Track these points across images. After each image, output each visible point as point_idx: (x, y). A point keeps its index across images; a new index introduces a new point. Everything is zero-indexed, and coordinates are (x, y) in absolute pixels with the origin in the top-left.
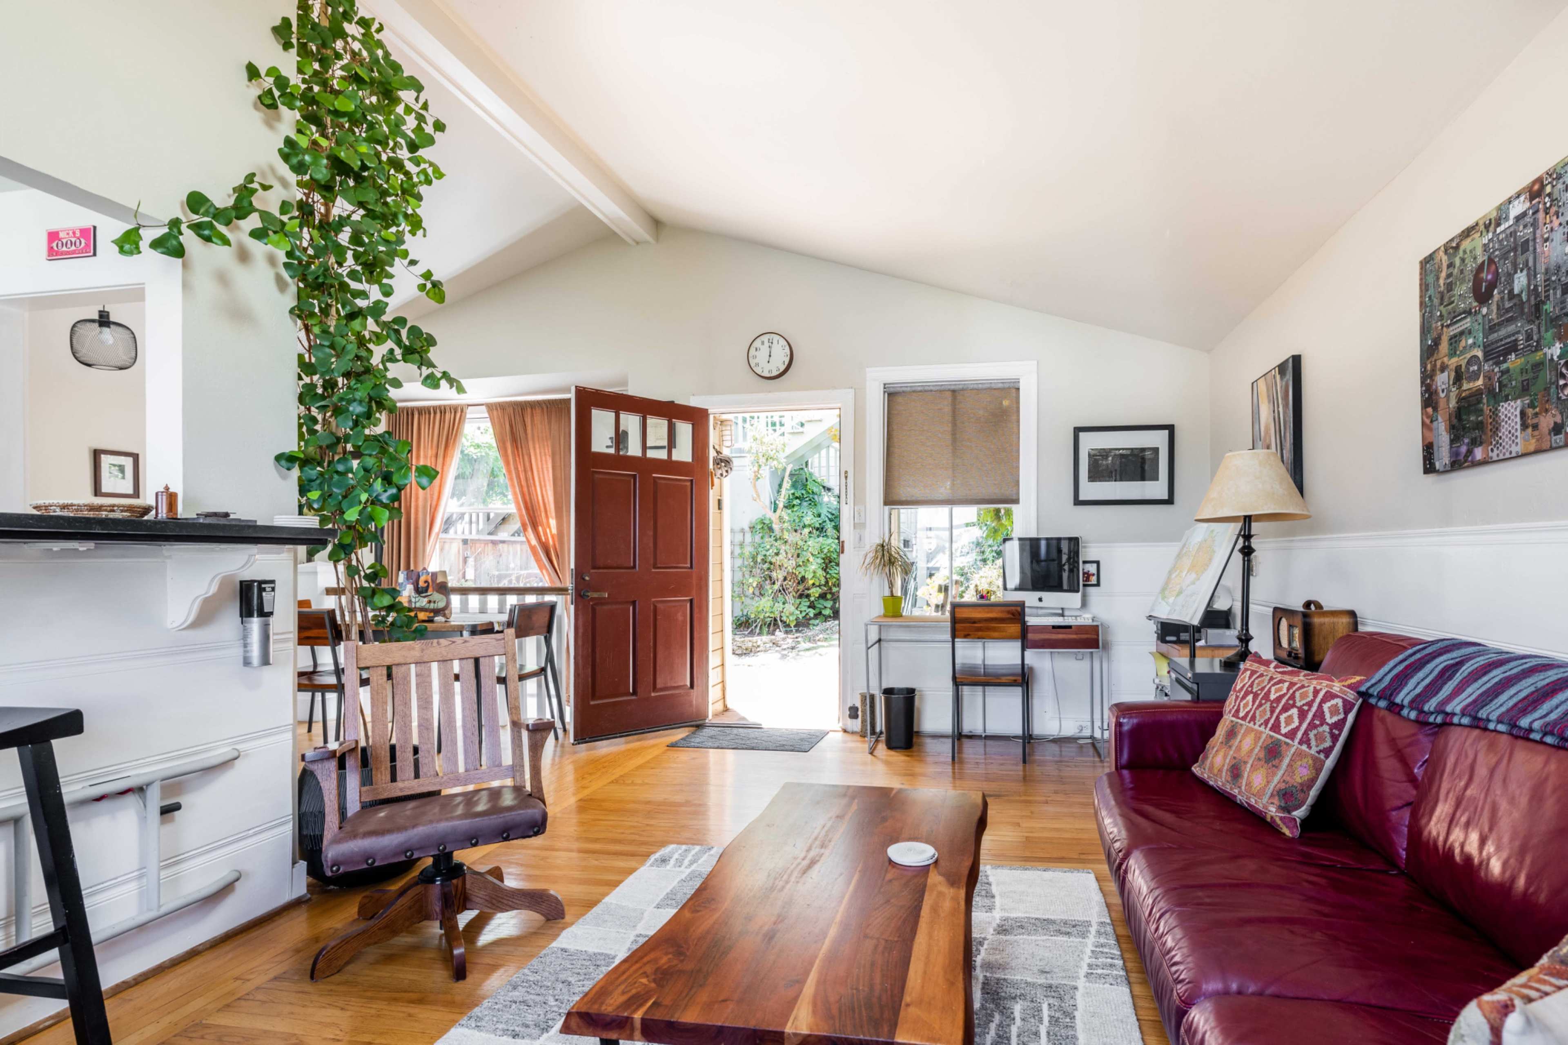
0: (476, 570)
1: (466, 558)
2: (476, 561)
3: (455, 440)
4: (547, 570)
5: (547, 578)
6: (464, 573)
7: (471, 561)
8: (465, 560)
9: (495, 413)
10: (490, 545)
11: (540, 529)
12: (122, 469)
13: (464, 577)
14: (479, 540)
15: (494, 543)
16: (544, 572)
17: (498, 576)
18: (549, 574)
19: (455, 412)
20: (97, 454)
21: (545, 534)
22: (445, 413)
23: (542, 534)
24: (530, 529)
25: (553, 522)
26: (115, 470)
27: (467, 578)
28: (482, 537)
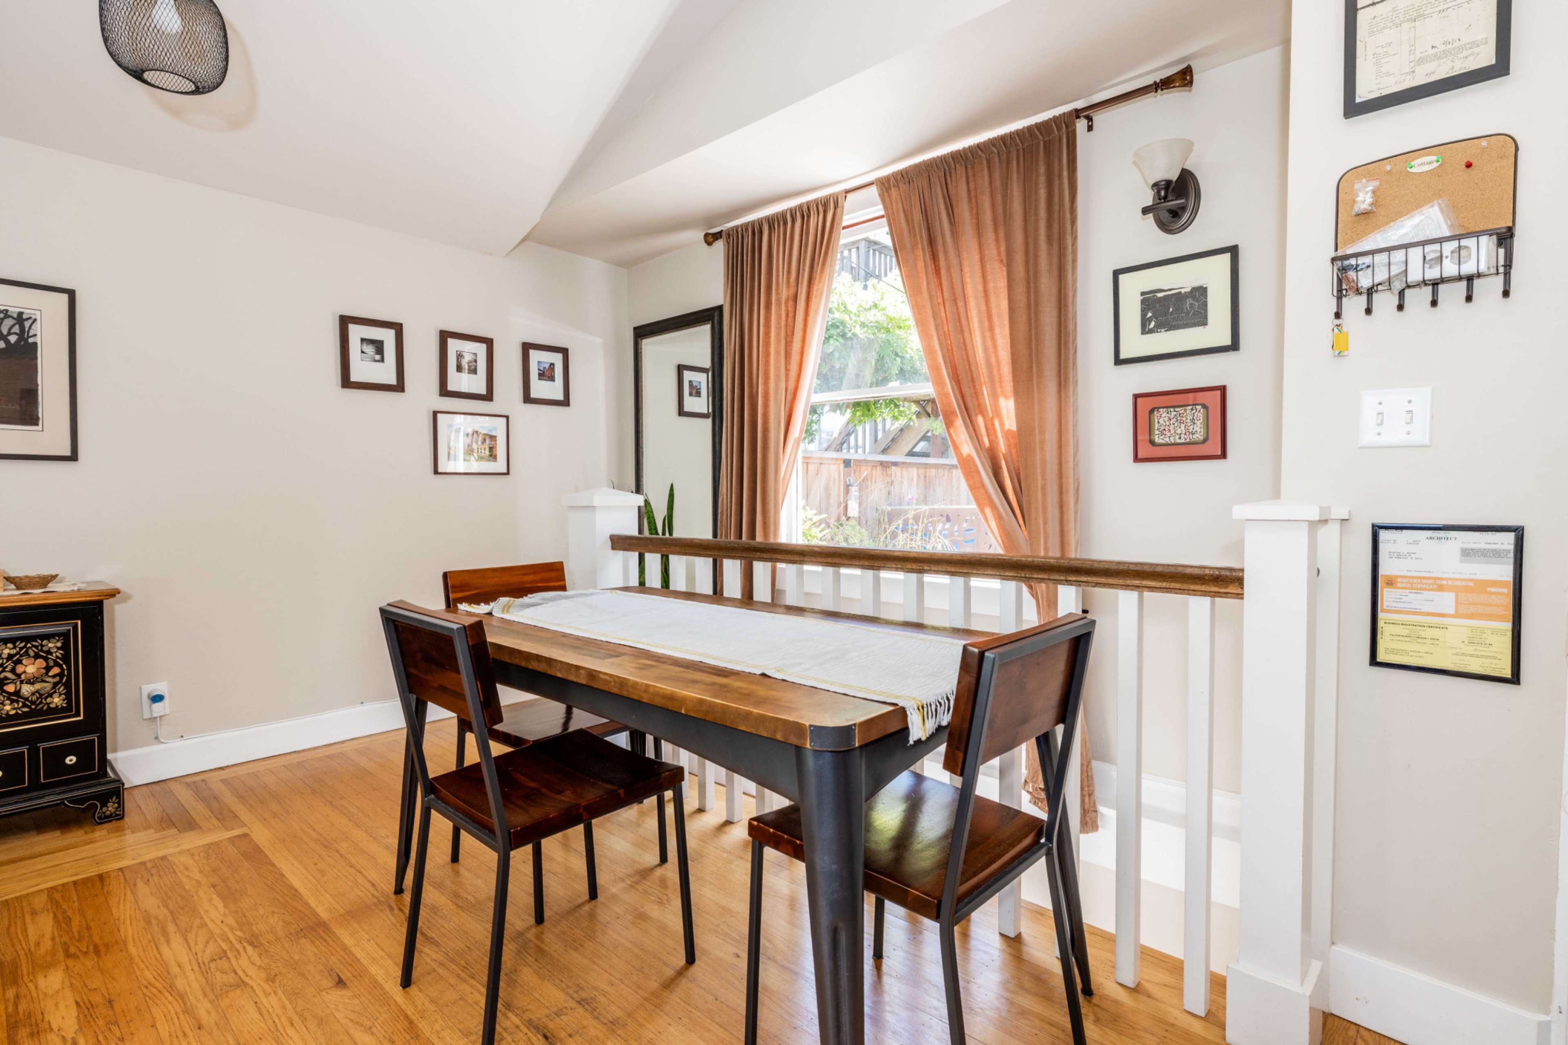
0: (860, 505)
1: (849, 486)
2: (860, 490)
3: (824, 264)
4: (993, 507)
5: (993, 524)
6: (846, 507)
7: (854, 491)
8: (847, 487)
9: (894, 193)
10: (879, 468)
11: (980, 420)
12: (379, 346)
13: (846, 513)
14: (866, 461)
15: (884, 465)
16: (988, 511)
17: (889, 514)
18: (999, 518)
19: (825, 212)
20: (345, 322)
21: (991, 430)
22: (809, 216)
23: (983, 430)
24: (959, 423)
25: (1008, 406)
26: (370, 349)
27: (849, 515)
28: (870, 458)
